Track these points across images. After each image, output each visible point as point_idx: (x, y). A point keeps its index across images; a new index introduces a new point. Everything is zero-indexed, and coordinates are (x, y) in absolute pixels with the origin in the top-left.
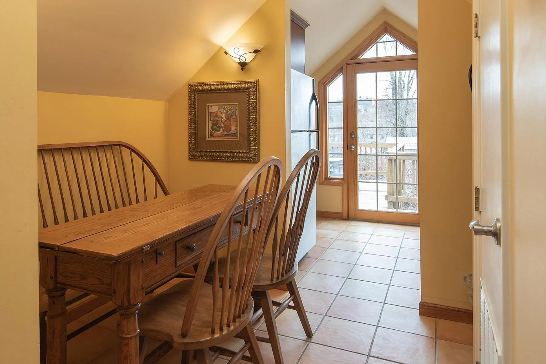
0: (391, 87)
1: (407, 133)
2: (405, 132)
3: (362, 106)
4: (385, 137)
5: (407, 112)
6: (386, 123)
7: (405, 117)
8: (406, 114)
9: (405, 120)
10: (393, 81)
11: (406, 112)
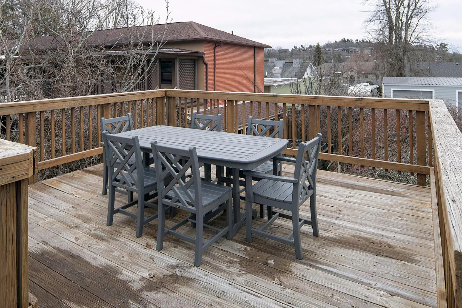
0: (387, 26)
1: (405, 73)
2: (403, 72)
3: (359, 48)
4: (381, 77)
5: (406, 52)
6: (382, 63)
7: (403, 57)
8: (404, 53)
9: (403, 60)
10: (390, 20)
11: (404, 51)
